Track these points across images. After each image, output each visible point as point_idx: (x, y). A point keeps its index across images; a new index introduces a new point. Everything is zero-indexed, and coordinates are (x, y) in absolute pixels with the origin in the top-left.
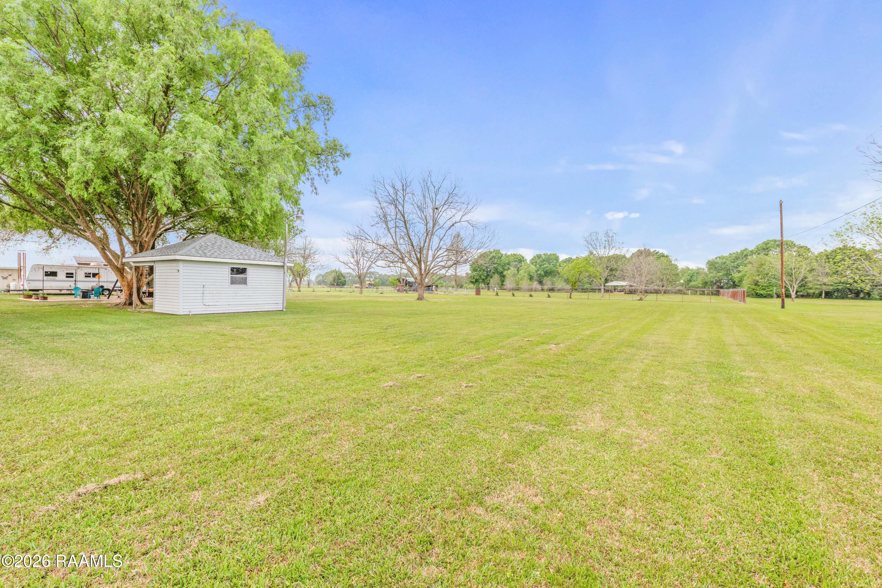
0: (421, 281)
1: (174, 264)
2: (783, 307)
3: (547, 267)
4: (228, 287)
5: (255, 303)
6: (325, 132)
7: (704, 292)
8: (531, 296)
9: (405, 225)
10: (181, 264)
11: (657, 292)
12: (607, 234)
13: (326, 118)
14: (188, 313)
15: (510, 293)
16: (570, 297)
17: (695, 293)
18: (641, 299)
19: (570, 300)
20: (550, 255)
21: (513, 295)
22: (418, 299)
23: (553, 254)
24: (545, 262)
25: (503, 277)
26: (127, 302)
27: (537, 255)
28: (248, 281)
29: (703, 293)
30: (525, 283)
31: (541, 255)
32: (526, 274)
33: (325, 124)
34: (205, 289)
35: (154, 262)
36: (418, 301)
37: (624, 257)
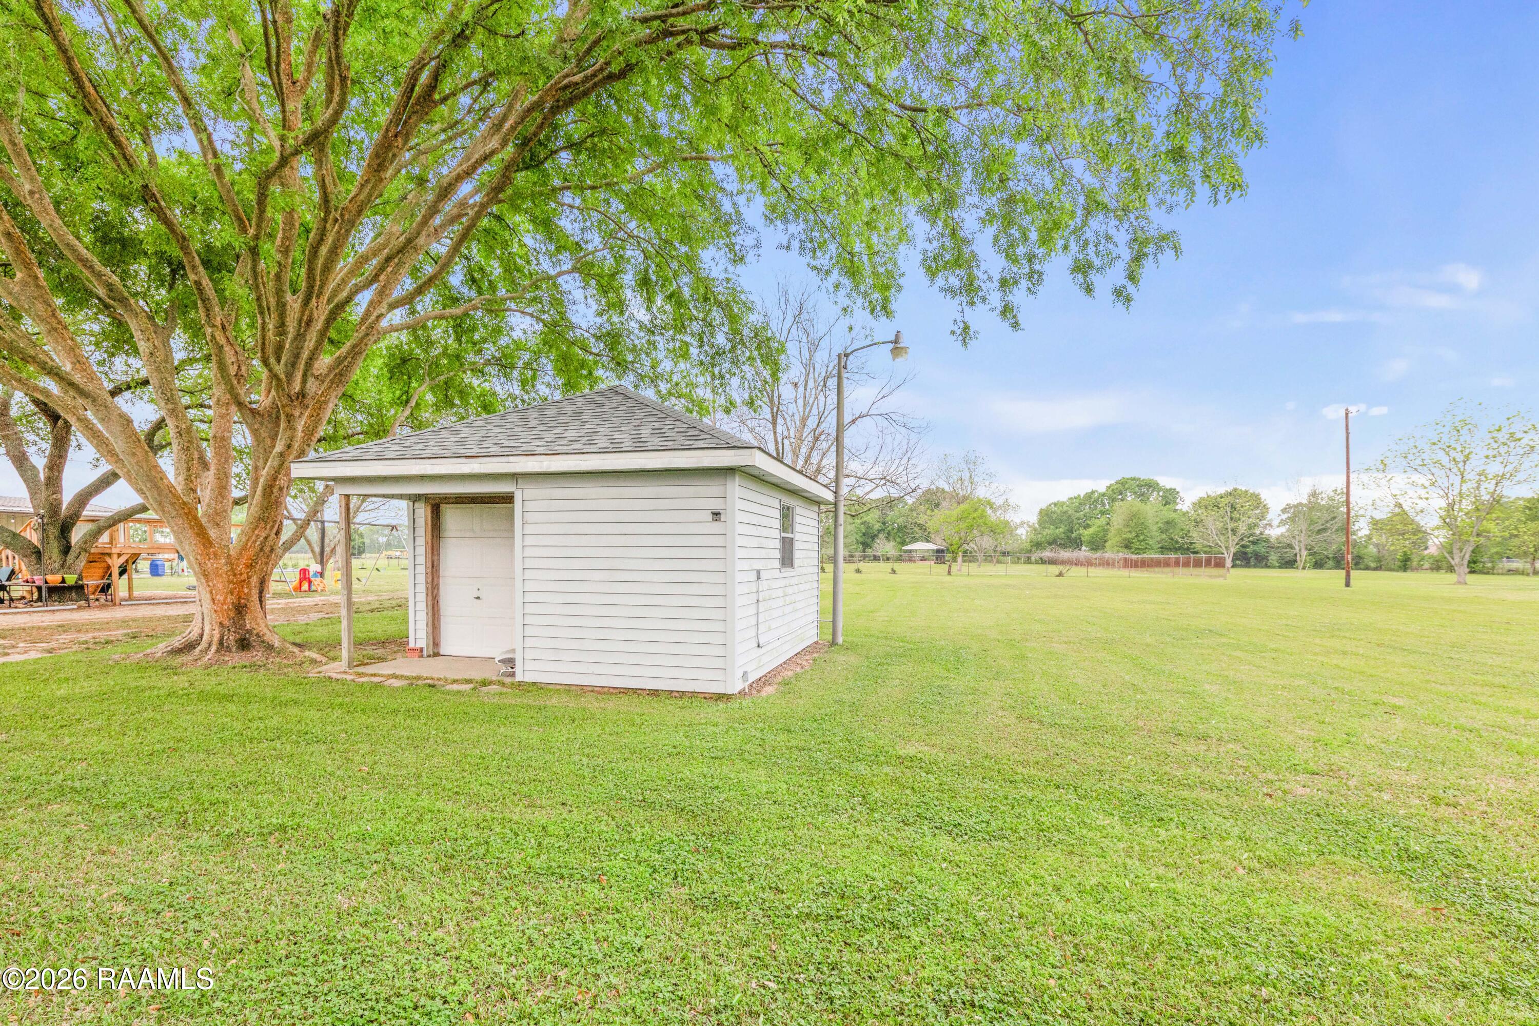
2: (1348, 584)
4: (778, 574)
5: (799, 624)
7: (1029, 558)
10: (732, 490)
14: (744, 683)
16: (949, 574)
17: (1017, 561)
18: (1061, 575)
28: (795, 553)
29: (1029, 561)
34: (759, 586)
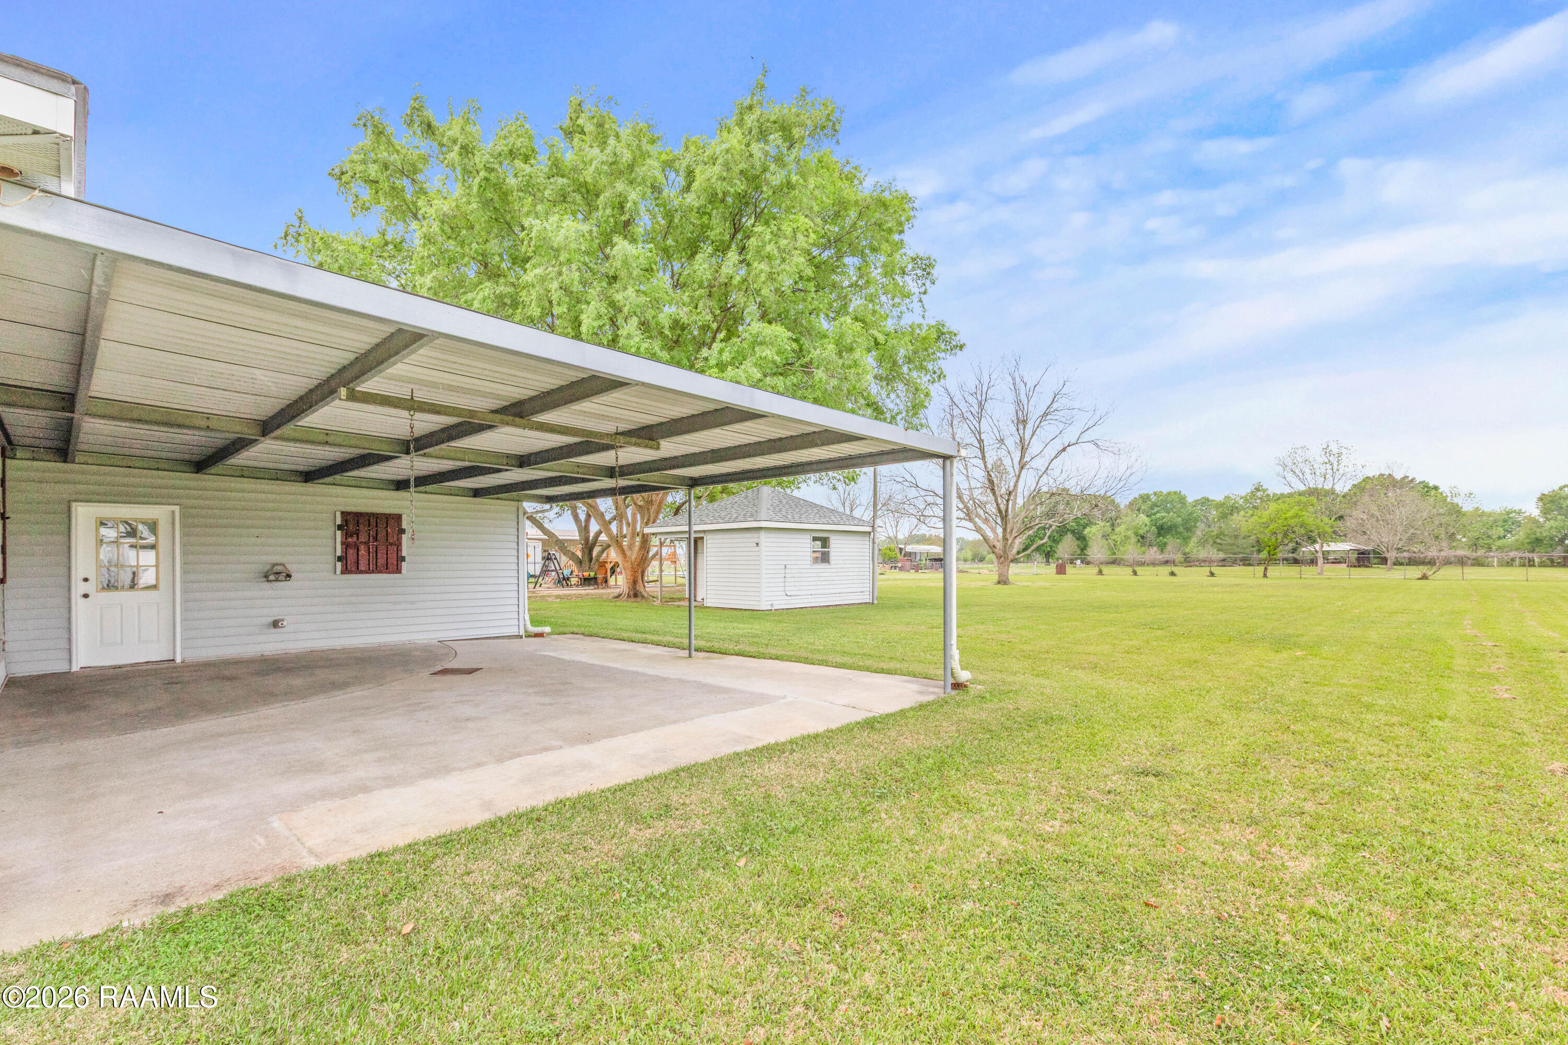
0: (1005, 552)
1: (751, 538)
3: (1163, 518)
4: (809, 566)
5: (838, 591)
6: (922, 313)
8: (1172, 574)
9: (983, 453)
10: (763, 534)
11: (1462, 562)
12: (1326, 450)
13: (922, 290)
14: (769, 608)
15: (1129, 570)
16: (1265, 575)
18: (1424, 577)
19: (1265, 581)
20: (1169, 494)
21: (1135, 573)
22: (999, 582)
23: (1175, 493)
24: (1156, 509)
25: (1081, 538)
26: (632, 593)
27: (1141, 497)
28: (832, 558)
30: (1131, 551)
31: (1148, 497)
32: (1130, 533)
33: (921, 301)
34: (787, 571)
35: (704, 531)
36: (999, 586)
37: (1332, 492)
